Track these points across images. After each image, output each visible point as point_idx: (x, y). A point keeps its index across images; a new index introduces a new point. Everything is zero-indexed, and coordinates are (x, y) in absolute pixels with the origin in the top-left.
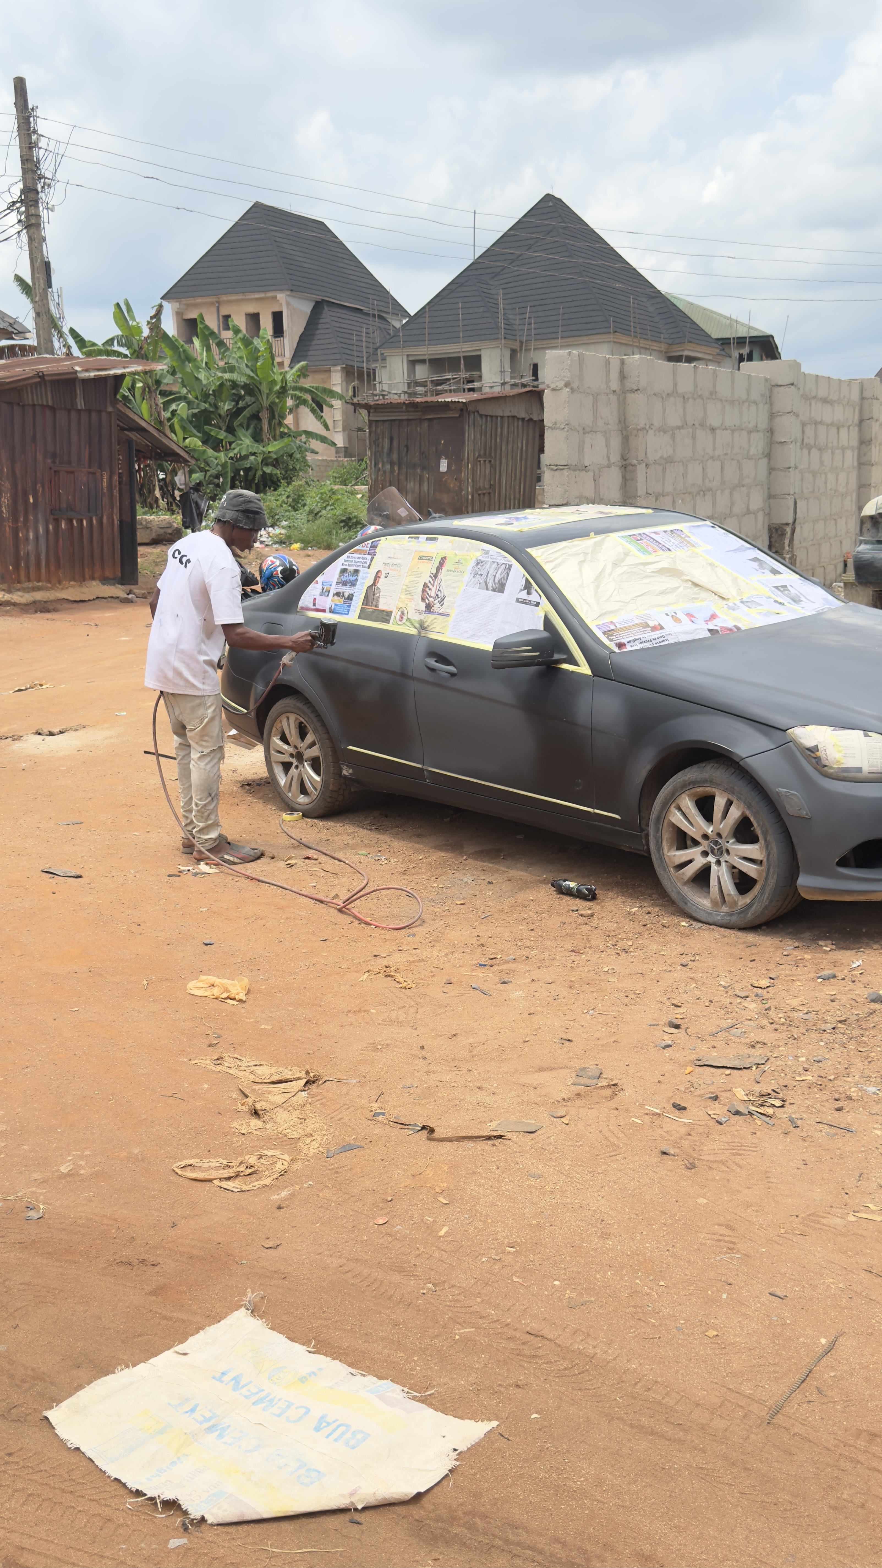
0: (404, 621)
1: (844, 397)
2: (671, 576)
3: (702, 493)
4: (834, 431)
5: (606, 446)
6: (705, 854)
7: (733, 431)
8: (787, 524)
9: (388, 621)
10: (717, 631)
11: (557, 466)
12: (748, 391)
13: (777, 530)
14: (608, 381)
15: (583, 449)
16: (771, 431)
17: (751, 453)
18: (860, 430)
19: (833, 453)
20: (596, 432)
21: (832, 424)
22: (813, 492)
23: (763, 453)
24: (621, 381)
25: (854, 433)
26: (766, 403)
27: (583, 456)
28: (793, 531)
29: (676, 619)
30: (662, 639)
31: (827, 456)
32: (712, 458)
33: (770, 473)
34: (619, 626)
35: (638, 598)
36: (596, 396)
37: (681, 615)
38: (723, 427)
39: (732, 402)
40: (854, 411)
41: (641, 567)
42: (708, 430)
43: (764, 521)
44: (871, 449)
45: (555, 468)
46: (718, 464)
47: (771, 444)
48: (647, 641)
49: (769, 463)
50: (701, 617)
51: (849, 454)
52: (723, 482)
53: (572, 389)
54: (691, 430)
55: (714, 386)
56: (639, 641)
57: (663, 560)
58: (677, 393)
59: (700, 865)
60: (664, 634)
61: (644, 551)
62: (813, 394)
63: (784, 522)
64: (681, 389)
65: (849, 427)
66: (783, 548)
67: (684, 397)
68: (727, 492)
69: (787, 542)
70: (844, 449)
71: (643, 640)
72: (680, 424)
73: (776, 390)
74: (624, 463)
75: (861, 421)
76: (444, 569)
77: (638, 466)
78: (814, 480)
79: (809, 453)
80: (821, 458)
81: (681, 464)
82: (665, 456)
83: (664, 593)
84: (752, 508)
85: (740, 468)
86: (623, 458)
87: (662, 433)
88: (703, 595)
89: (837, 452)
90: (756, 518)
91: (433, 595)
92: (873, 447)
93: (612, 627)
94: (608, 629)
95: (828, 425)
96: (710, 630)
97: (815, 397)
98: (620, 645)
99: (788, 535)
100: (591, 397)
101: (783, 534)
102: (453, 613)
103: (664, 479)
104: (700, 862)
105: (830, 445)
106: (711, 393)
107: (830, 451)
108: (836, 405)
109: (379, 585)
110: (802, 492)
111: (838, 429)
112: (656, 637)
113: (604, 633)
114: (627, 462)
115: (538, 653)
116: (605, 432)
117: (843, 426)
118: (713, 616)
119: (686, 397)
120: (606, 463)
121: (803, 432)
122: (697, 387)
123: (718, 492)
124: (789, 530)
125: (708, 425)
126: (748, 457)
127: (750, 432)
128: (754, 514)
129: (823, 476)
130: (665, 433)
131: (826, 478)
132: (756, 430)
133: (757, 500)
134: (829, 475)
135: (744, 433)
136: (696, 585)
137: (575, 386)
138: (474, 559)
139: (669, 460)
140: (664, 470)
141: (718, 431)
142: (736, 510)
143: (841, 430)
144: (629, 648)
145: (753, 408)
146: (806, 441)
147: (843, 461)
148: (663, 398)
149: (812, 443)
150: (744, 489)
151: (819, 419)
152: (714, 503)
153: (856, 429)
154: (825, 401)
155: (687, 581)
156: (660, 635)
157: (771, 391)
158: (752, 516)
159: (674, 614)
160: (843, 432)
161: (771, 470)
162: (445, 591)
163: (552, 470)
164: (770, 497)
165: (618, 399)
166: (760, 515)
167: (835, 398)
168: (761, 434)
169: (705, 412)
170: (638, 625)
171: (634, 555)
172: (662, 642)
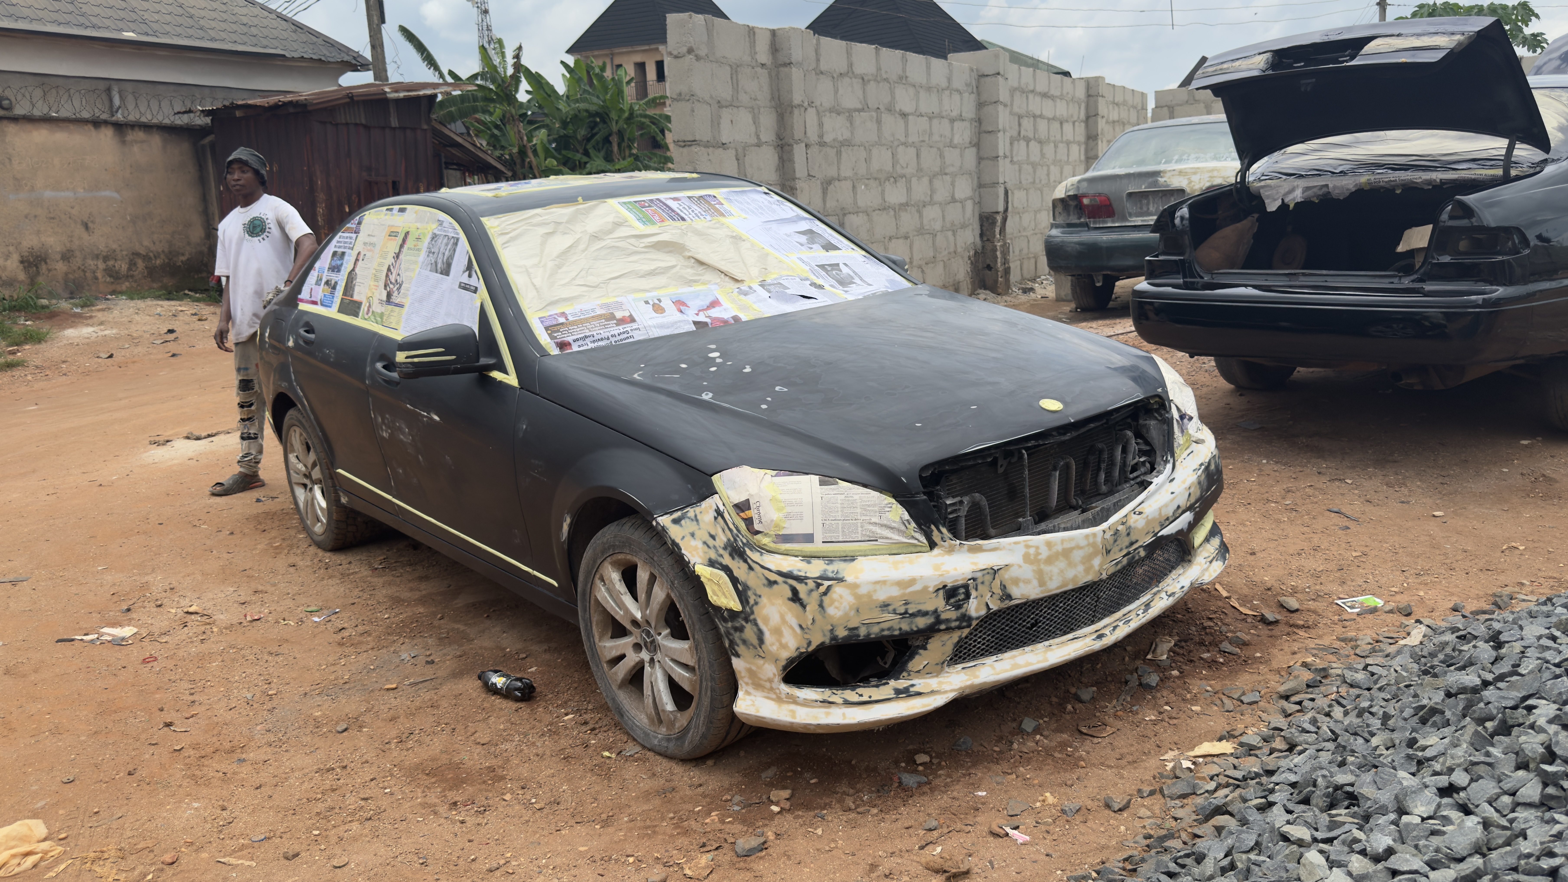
0: (370, 314)
1: (1068, 93)
2: (670, 252)
3: (892, 180)
4: (1056, 125)
5: (754, 123)
6: (637, 647)
7: (930, 118)
8: (998, 213)
9: (356, 315)
10: (706, 324)
11: (684, 141)
12: (949, 80)
13: (987, 218)
14: (753, 53)
15: (719, 124)
16: (979, 121)
17: (956, 141)
18: (1087, 127)
19: (1056, 147)
20: (738, 107)
21: (1054, 119)
22: (1034, 182)
23: (970, 143)
24: (773, 54)
25: (1081, 129)
26: (972, 92)
27: (719, 132)
28: (1005, 220)
29: (658, 308)
30: (625, 335)
31: (1049, 149)
32: (905, 144)
33: (979, 163)
34: (571, 318)
35: (613, 281)
36: (735, 69)
37: (667, 304)
38: (918, 113)
39: (929, 89)
40: (1080, 108)
41: (632, 241)
42: (897, 115)
43: (973, 211)
44: (1097, 144)
45: (683, 144)
46: (912, 151)
47: (979, 133)
48: (602, 339)
49: (978, 153)
50: (695, 304)
51: (1075, 149)
52: (919, 169)
53: (696, 56)
54: (874, 114)
55: (904, 70)
56: (592, 339)
57: (669, 231)
58: (853, 73)
59: (632, 664)
60: (628, 329)
61: (646, 220)
62: (1031, 88)
63: (994, 210)
64: (859, 69)
65: (1074, 123)
66: (994, 236)
67: (863, 79)
68: (926, 180)
69: (997, 230)
70: (1068, 143)
71: (597, 337)
72: (859, 106)
73: (983, 80)
74: (780, 143)
75: (1088, 118)
76: (406, 246)
77: (795, 146)
78: (1035, 172)
79: (1028, 145)
80: (1041, 150)
81: (862, 148)
82: (840, 138)
83: (652, 273)
84: (957, 196)
85: (942, 156)
86: (779, 137)
87: (834, 115)
88: (709, 276)
89: (1061, 145)
90: (963, 207)
91: (393, 281)
92: (1100, 142)
93: (562, 320)
94: (555, 323)
95: (1049, 119)
96: (695, 323)
97: (1032, 91)
98: (562, 346)
99: (999, 223)
100: (728, 68)
101: (994, 223)
102: (407, 302)
103: (839, 162)
104: (632, 658)
105: (1052, 139)
106: (901, 78)
107: (1052, 145)
108: (1058, 100)
109: (357, 270)
110: (1020, 182)
111: (1061, 123)
112: (616, 332)
113: (547, 329)
114: (783, 142)
115: (454, 357)
116: (752, 108)
117: (1067, 121)
118: (715, 304)
119: (866, 78)
120: (754, 140)
121: (1020, 125)
122: (880, 69)
123: (914, 180)
124: (999, 218)
125: (898, 110)
126: (952, 145)
127: (952, 121)
128: (961, 202)
129: (1045, 168)
130: (839, 114)
131: (1048, 170)
132: (961, 118)
133: (964, 188)
134: (1052, 167)
135: (946, 122)
136: (701, 263)
137: (702, 52)
138: (431, 233)
139: (847, 143)
140: (839, 153)
141: (910, 117)
142: (939, 197)
143: (1065, 126)
144: (575, 348)
145: (956, 97)
146: (1023, 133)
147: (1068, 155)
148: (833, 78)
149: (1031, 135)
150: (948, 178)
151: (1038, 113)
152: (909, 190)
153: (1083, 125)
154: (1045, 95)
155: (689, 257)
156: (622, 331)
157: (978, 81)
158: (959, 205)
159: (657, 302)
160: (1068, 127)
161: (980, 159)
162: (404, 276)
163: (680, 146)
164: (981, 186)
165: (770, 74)
166: (969, 205)
167: (1058, 93)
168: (967, 124)
169: (893, 97)
170: (600, 317)
171: (630, 226)
172: (625, 339)
